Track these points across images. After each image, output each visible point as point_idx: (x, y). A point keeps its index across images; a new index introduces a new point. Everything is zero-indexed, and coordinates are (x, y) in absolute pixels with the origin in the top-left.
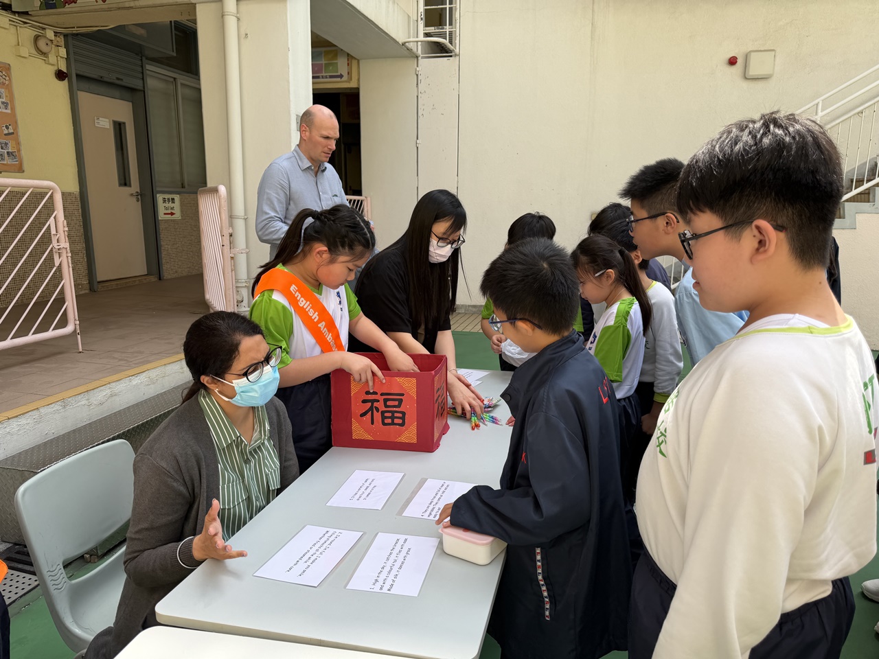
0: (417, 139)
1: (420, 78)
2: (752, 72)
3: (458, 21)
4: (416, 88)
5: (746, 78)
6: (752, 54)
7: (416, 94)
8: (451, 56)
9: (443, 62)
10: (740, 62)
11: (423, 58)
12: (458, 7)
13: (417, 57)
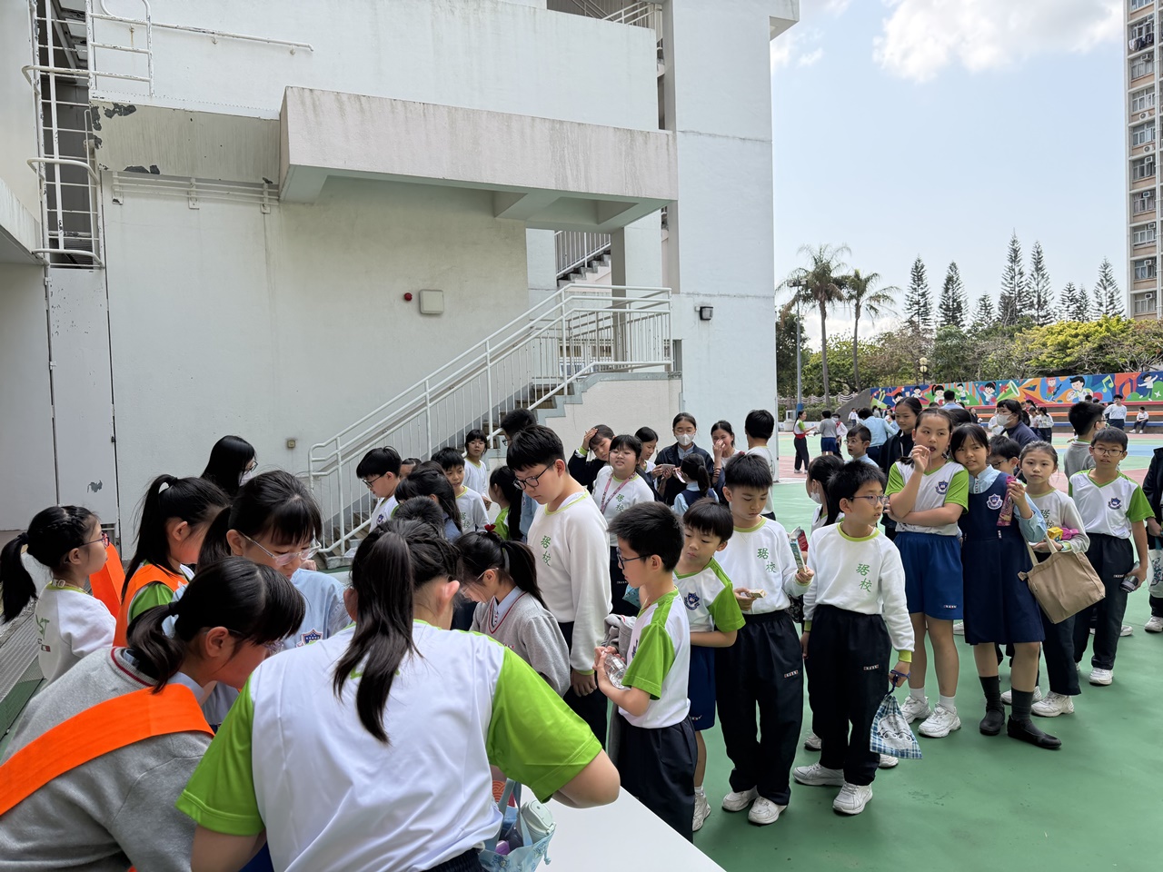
0: (50, 360)
1: (50, 290)
2: (426, 308)
3: (101, 230)
4: (45, 301)
5: (421, 313)
6: (424, 293)
7: (46, 308)
8: (92, 268)
9: (82, 274)
10: (414, 297)
11: (52, 267)
12: (100, 214)
13: (45, 266)
